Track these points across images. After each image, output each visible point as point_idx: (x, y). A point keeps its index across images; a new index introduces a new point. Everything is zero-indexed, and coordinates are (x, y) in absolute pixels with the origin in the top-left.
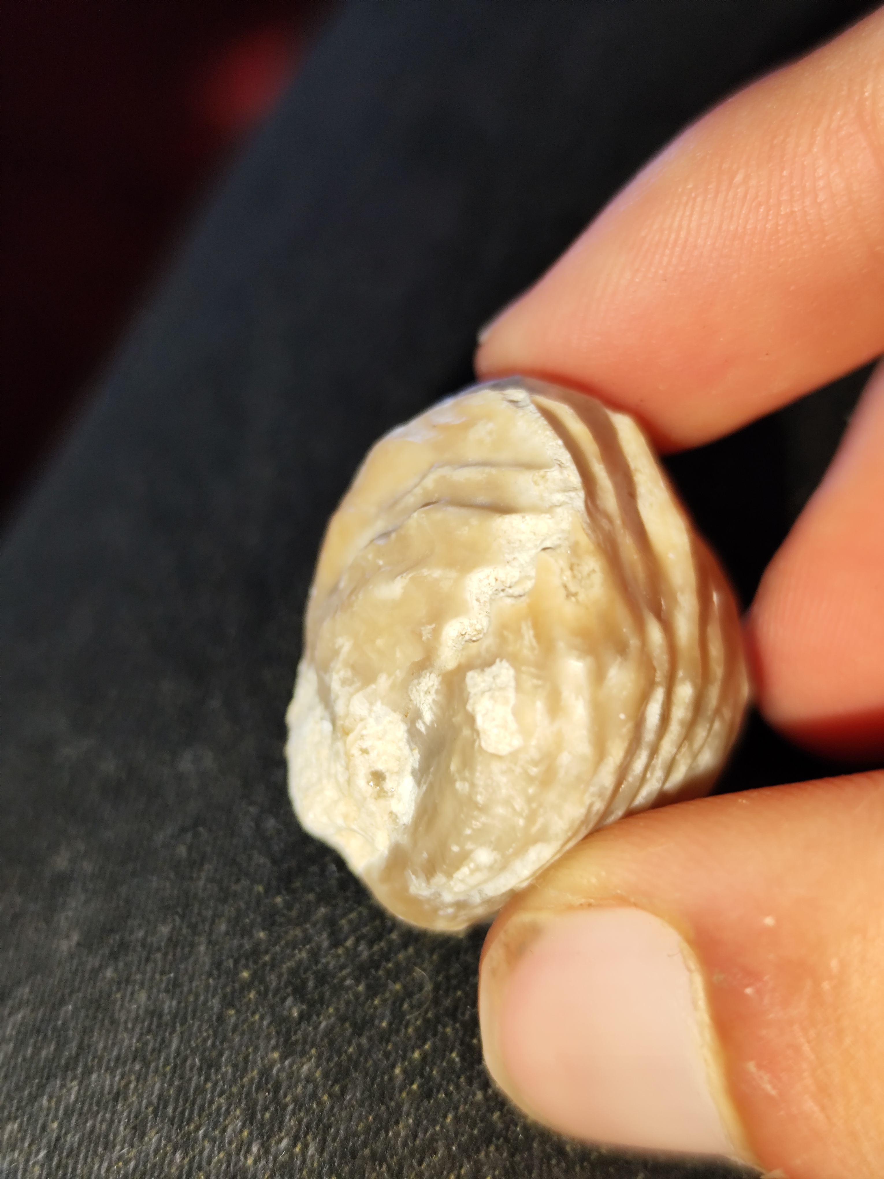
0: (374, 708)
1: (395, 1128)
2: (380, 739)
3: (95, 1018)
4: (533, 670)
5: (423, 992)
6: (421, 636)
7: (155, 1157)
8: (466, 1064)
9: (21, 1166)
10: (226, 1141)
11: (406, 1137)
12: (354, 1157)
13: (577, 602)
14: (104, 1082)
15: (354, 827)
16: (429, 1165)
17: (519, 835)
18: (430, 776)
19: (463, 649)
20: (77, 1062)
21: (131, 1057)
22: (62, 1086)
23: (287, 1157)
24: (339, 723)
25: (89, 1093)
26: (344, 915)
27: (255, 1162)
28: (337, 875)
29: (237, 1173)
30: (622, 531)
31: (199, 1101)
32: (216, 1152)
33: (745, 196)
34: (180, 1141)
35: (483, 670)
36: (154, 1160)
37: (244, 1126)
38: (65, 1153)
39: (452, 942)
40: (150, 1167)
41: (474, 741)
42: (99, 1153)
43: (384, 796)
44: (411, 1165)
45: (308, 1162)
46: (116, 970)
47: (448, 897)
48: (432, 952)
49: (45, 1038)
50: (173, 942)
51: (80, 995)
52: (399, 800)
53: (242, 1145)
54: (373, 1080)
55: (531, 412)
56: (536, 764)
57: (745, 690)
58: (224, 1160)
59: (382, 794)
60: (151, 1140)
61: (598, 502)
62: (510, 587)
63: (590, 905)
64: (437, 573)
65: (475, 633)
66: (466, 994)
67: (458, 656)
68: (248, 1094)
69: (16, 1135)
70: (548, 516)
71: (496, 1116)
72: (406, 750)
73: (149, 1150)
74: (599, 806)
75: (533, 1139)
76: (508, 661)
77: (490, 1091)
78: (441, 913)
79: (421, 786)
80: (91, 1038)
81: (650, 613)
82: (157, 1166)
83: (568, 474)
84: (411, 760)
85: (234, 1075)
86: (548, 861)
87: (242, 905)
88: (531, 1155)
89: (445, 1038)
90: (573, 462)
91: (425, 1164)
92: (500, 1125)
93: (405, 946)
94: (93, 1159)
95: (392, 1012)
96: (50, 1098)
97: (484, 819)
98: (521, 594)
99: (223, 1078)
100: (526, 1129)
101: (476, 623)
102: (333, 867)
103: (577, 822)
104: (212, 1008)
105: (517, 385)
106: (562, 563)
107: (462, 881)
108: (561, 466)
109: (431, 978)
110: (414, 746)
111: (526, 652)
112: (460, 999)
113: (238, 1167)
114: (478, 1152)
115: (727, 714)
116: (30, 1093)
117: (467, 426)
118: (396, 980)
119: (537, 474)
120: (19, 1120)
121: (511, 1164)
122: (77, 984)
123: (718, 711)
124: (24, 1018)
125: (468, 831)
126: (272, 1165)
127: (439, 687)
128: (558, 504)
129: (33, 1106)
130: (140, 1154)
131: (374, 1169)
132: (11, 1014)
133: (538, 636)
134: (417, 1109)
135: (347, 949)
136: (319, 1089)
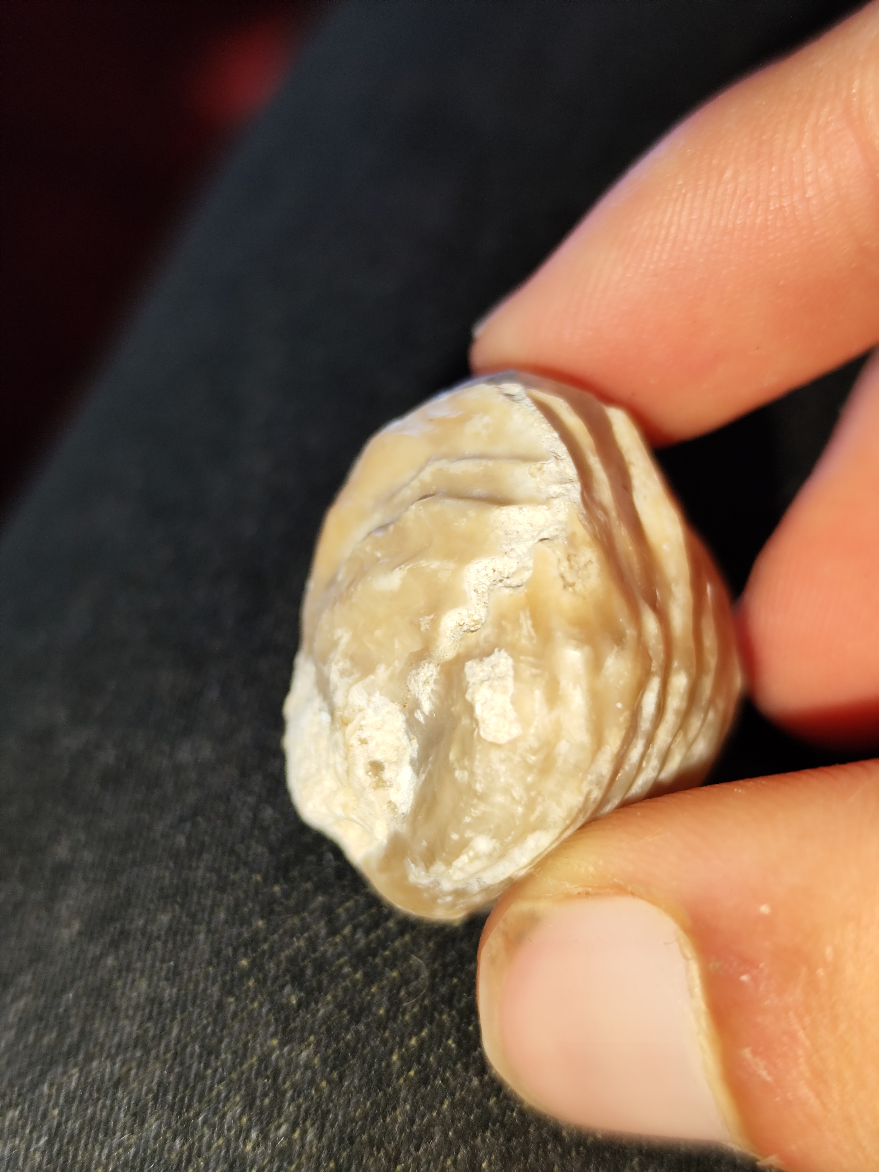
0: (373, 699)
1: (392, 1114)
2: (378, 729)
3: (96, 1005)
4: (531, 659)
5: (420, 980)
6: (419, 626)
7: (155, 1144)
8: (462, 1051)
9: (22, 1153)
10: (226, 1127)
11: (404, 1121)
12: (352, 1142)
13: (575, 592)
14: (105, 1068)
15: (353, 817)
16: (426, 1150)
17: (518, 823)
18: (429, 765)
19: (461, 640)
20: (78, 1048)
21: (132, 1043)
22: (64, 1073)
23: (285, 1143)
24: (338, 714)
25: (90, 1080)
26: (341, 903)
27: (254, 1148)
28: (334, 863)
29: (236, 1159)
30: (617, 523)
31: (199, 1088)
32: (215, 1138)
33: (735, 192)
34: (180, 1128)
35: (481, 660)
36: (154, 1146)
37: (242, 1113)
38: (65, 1140)
39: (447, 930)
40: (150, 1154)
41: (473, 730)
42: (100, 1140)
43: (383, 786)
44: (408, 1150)
45: (307, 1147)
46: (117, 958)
47: (447, 886)
48: (428, 939)
49: (46, 1026)
50: (173, 931)
51: (82, 983)
52: (398, 790)
53: (241, 1131)
54: (371, 1066)
55: (527, 405)
56: (534, 752)
57: (738, 681)
58: (223, 1147)
59: (381, 784)
60: (151, 1126)
61: (594, 494)
62: (508, 578)
63: (587, 894)
64: (435, 565)
65: (473, 623)
66: (462, 982)
67: (456, 646)
68: (248, 1080)
69: (17, 1123)
70: (545, 507)
71: (492, 1101)
72: (405, 740)
73: (149, 1138)
74: (597, 794)
75: (529, 1125)
76: (506, 651)
77: (486, 1078)
78: (440, 901)
79: (420, 776)
80: (92, 1025)
81: (646, 604)
82: (157, 1153)
83: (564, 467)
84: (410, 750)
85: (234, 1061)
86: (546, 849)
87: (241, 895)
88: (527, 1141)
89: (441, 1025)
90: (569, 455)
91: (422, 1150)
92: (496, 1111)
93: (401, 933)
94: (93, 1146)
95: (389, 999)
96: (51, 1085)
97: (482, 807)
98: (519, 584)
99: (223, 1066)
100: (522, 1113)
101: (474, 613)
102: (330, 856)
103: (576, 810)
104: (212, 996)
105: (512, 379)
106: (560, 553)
107: (461, 869)
108: (557, 458)
109: (427, 966)
110: (412, 736)
111: (524, 642)
112: (455, 986)
113: (237, 1154)
114: (474, 1137)
115: (721, 704)
116: (32, 1080)
117: (463, 420)
118: (393, 967)
119: (533, 466)
120: (20, 1108)
121: (507, 1149)
122: (78, 972)
123: (712, 702)
124: (26, 1005)
125: (467, 819)
126: (270, 1152)
127: (438, 677)
128: (554, 496)
129: (34, 1094)
130: (140, 1141)
131: (371, 1154)
132: (13, 1001)
133: (535, 626)
134: (414, 1096)
135: (344, 937)
136: (318, 1075)
